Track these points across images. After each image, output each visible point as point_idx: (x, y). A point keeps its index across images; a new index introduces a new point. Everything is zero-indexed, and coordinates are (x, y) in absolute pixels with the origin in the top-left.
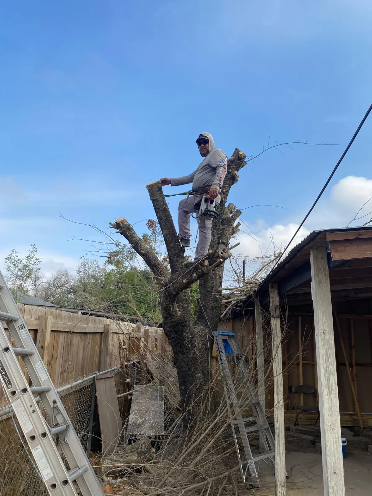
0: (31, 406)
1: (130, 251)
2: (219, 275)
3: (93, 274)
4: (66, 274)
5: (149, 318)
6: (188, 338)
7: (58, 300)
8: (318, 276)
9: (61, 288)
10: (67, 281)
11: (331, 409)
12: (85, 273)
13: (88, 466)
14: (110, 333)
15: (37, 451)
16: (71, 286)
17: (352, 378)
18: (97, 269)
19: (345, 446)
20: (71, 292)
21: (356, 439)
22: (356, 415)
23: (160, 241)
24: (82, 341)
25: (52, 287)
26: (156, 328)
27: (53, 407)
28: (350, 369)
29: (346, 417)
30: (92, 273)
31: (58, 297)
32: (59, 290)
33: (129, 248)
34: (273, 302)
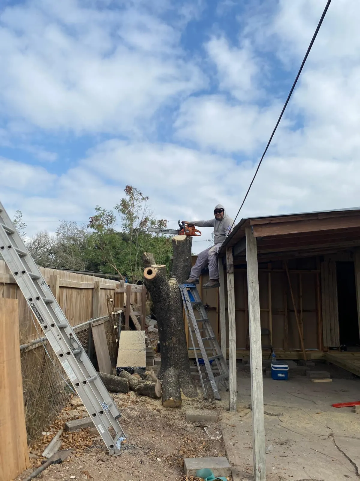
0: (58, 335)
1: (109, 215)
2: (189, 240)
3: (72, 236)
4: (46, 236)
5: (128, 276)
6: (164, 291)
7: (39, 260)
8: (249, 245)
9: (41, 249)
10: (47, 243)
11: (255, 330)
12: (64, 235)
13: (97, 376)
14: (99, 289)
15: (65, 364)
16: (51, 247)
17: (300, 321)
18: (75, 231)
19: (287, 371)
20: (51, 253)
21: (300, 368)
22: (302, 351)
23: (138, 206)
24: (79, 295)
25: (32, 249)
26: (136, 285)
27: (71, 338)
28: (298, 314)
29: (293, 352)
30: (71, 234)
31: (39, 258)
32: (39, 251)
33: (109, 213)
34: (228, 262)
